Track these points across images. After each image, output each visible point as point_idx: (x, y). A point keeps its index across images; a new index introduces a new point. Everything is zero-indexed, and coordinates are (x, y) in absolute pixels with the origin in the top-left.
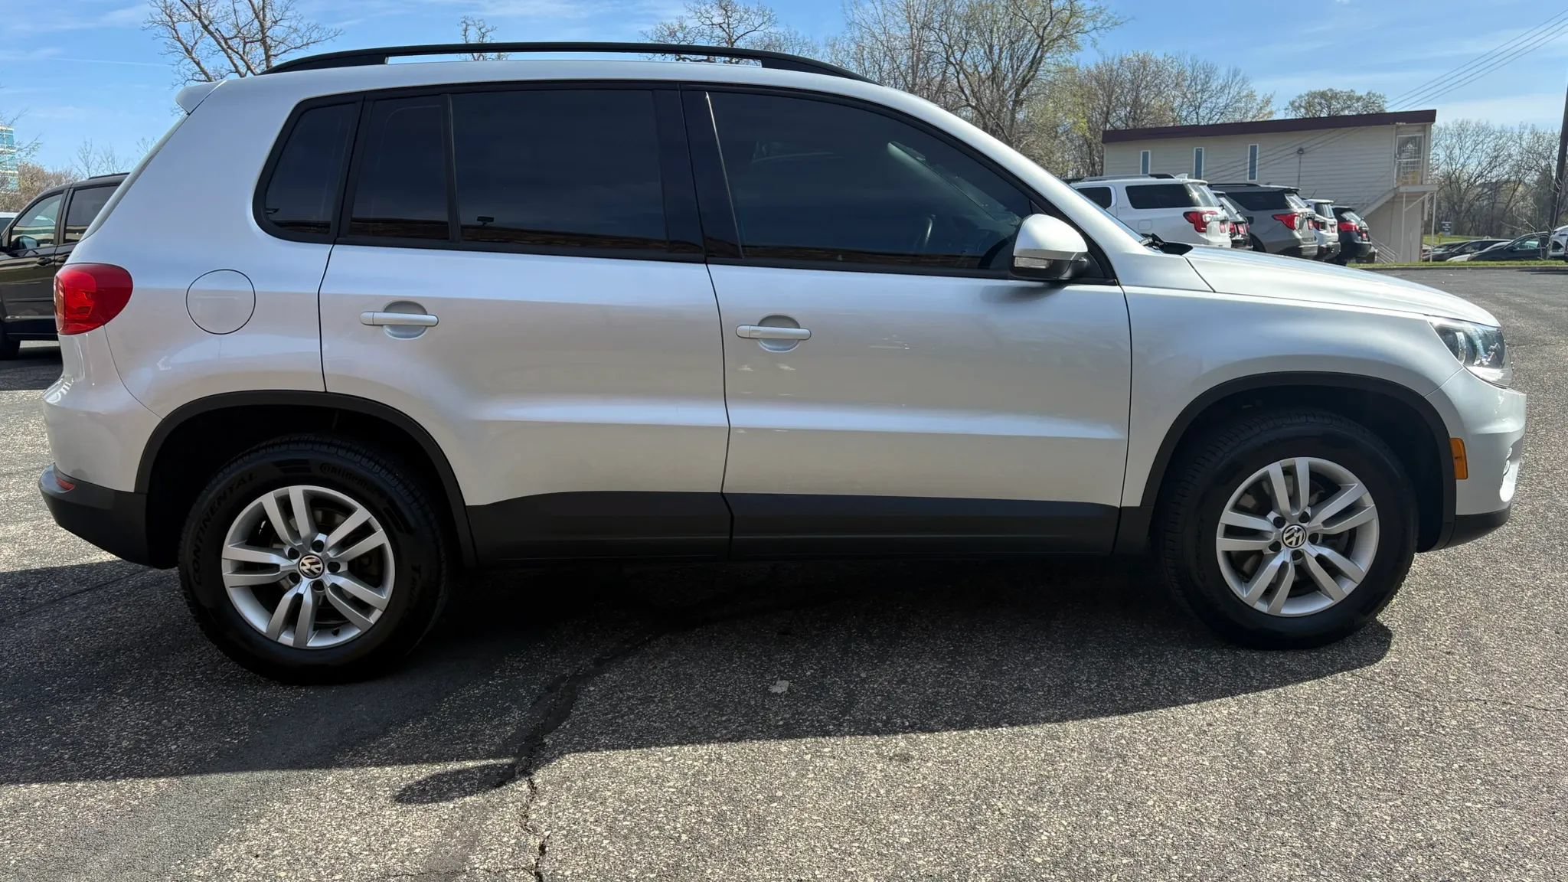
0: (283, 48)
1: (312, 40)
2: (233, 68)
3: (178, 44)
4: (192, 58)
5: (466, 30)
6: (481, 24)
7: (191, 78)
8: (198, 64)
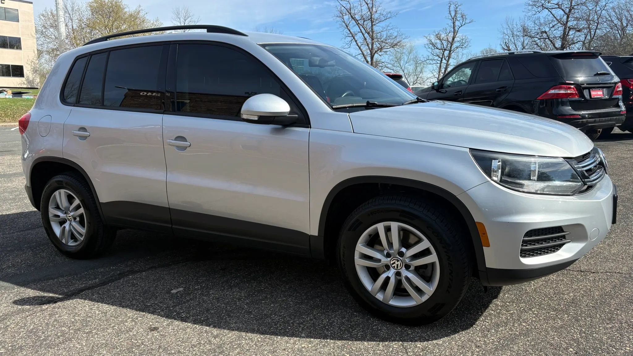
0: (377, 22)
1: (388, 17)
2: (360, 31)
3: (344, 24)
4: (348, 29)
5: (450, 7)
6: (456, 3)
7: (347, 36)
8: (349, 30)
